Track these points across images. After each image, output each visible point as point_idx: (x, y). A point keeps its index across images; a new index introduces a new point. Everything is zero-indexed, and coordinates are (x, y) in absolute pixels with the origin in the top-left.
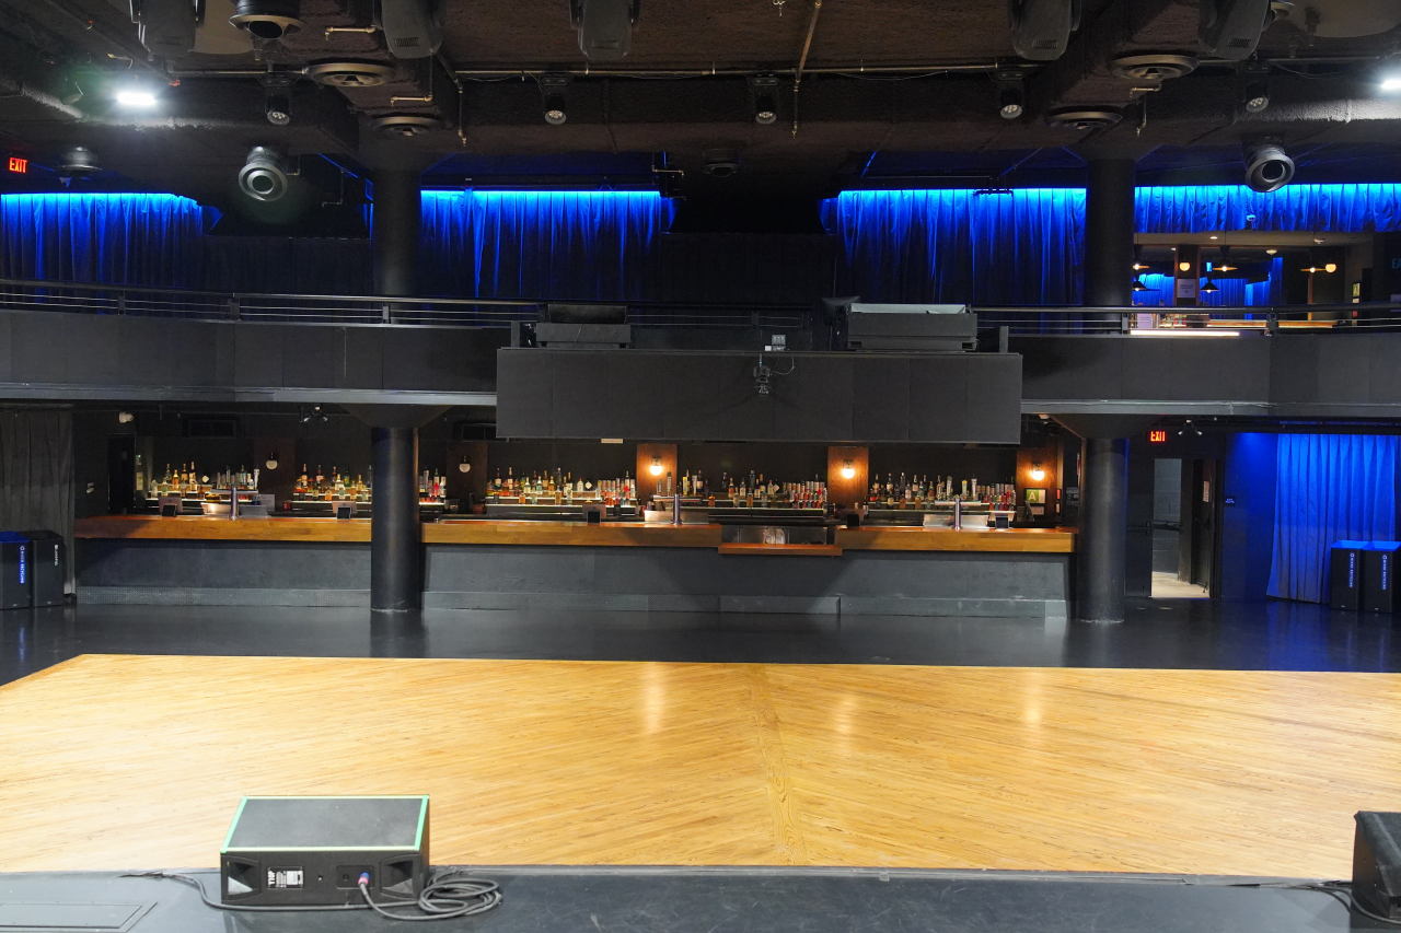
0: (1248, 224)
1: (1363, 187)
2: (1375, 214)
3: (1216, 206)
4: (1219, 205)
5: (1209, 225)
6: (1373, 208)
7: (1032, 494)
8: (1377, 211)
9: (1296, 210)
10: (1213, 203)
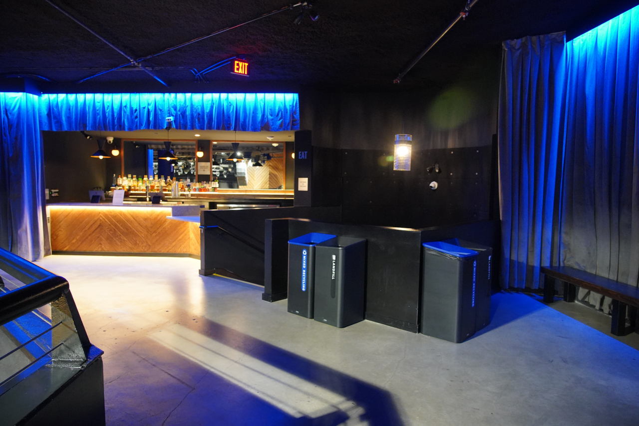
0: (170, 124)
1: (260, 96)
2: (270, 117)
3: (146, 110)
4: (148, 110)
5: (141, 125)
6: (268, 113)
8: (271, 115)
9: (208, 113)
10: (144, 108)
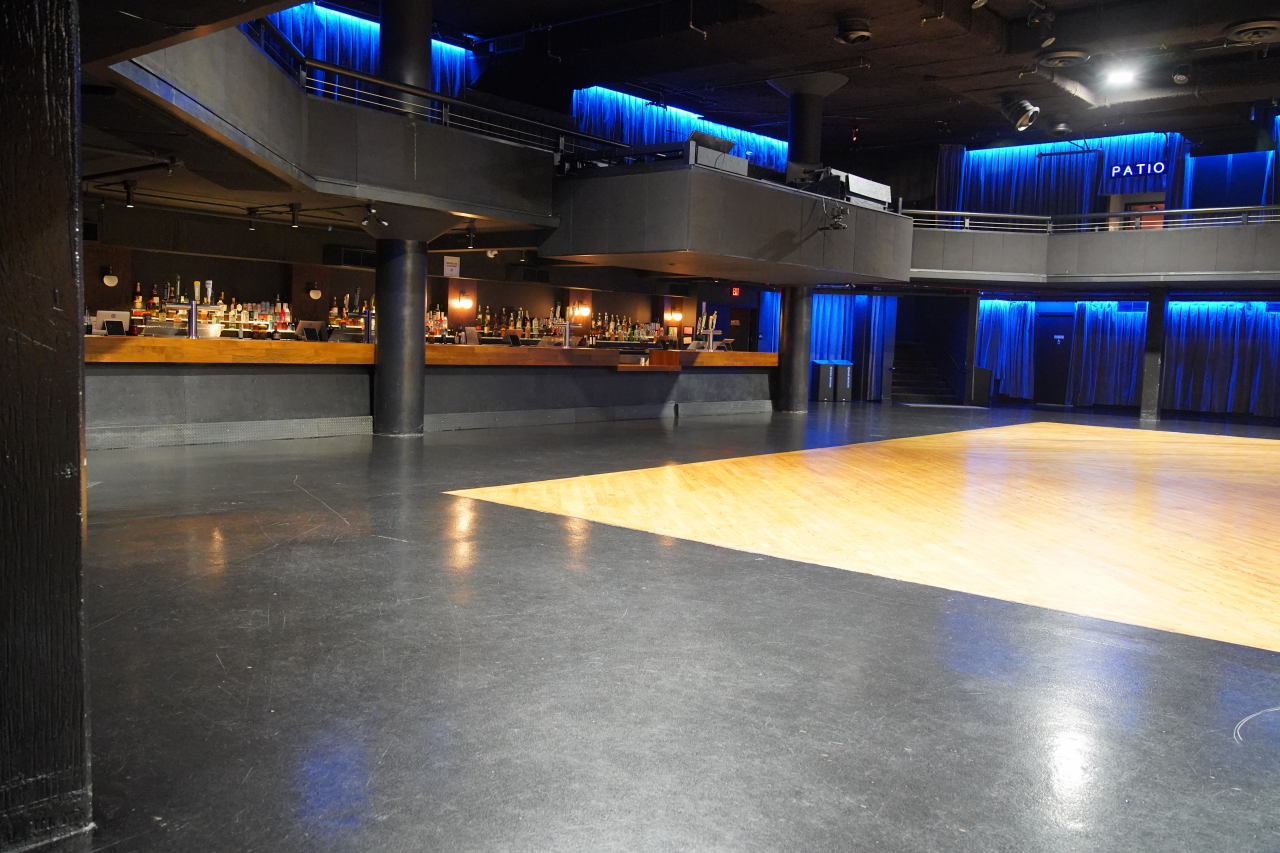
7: (671, 329)
